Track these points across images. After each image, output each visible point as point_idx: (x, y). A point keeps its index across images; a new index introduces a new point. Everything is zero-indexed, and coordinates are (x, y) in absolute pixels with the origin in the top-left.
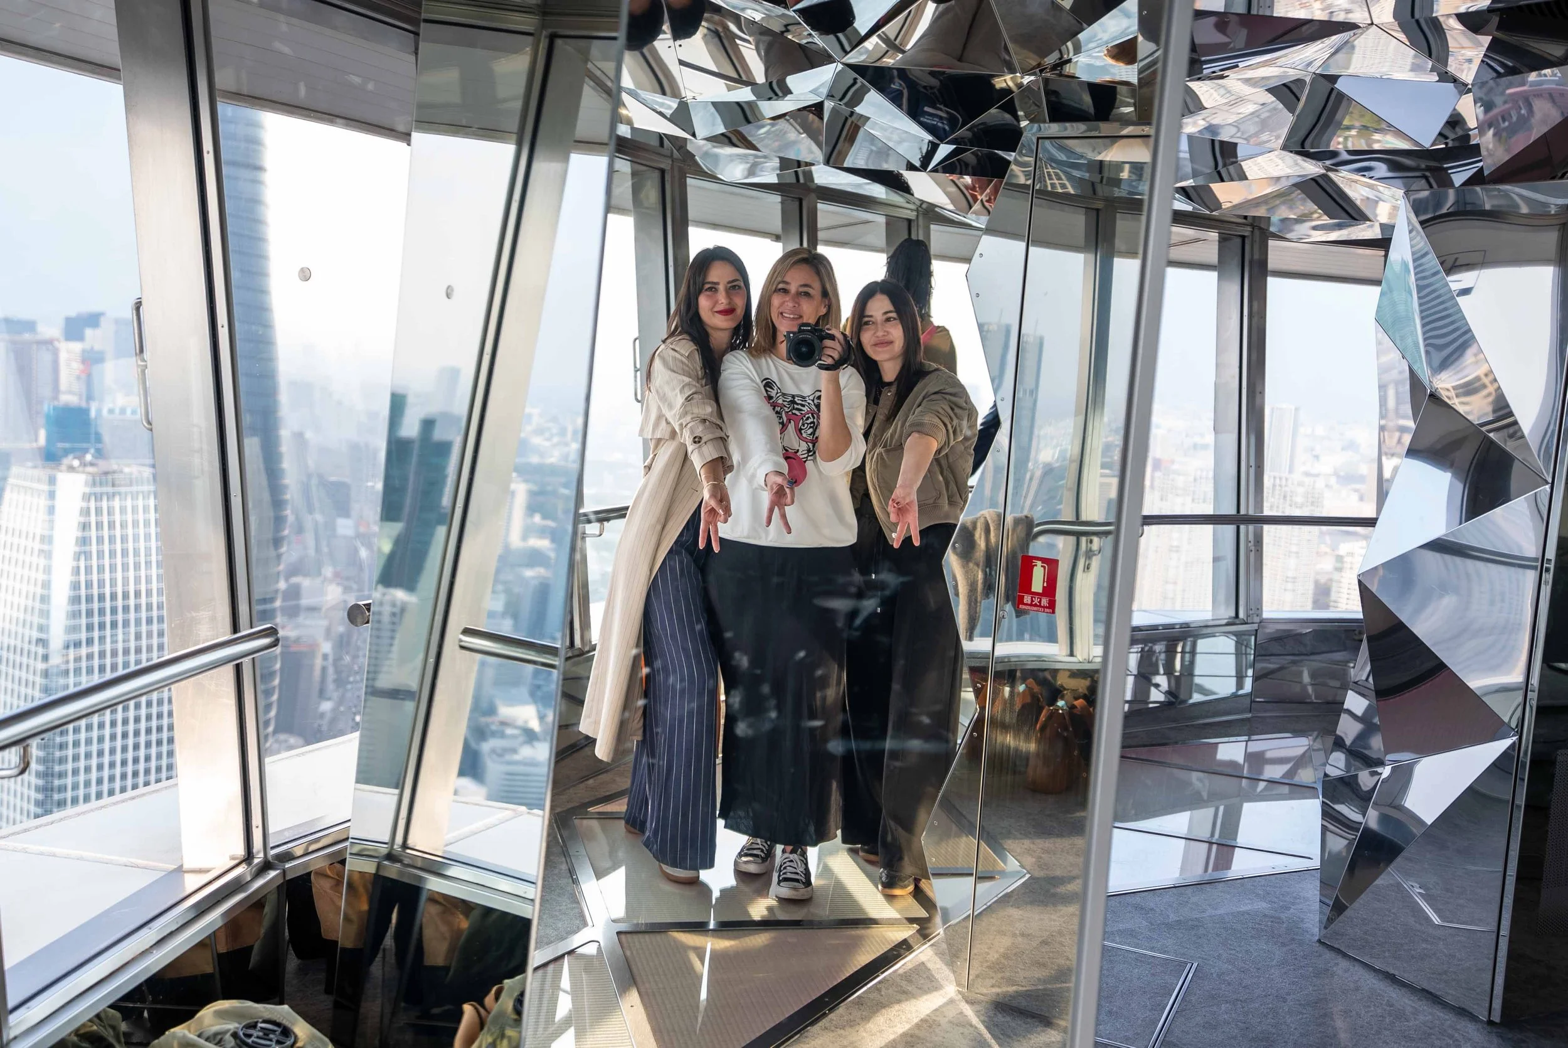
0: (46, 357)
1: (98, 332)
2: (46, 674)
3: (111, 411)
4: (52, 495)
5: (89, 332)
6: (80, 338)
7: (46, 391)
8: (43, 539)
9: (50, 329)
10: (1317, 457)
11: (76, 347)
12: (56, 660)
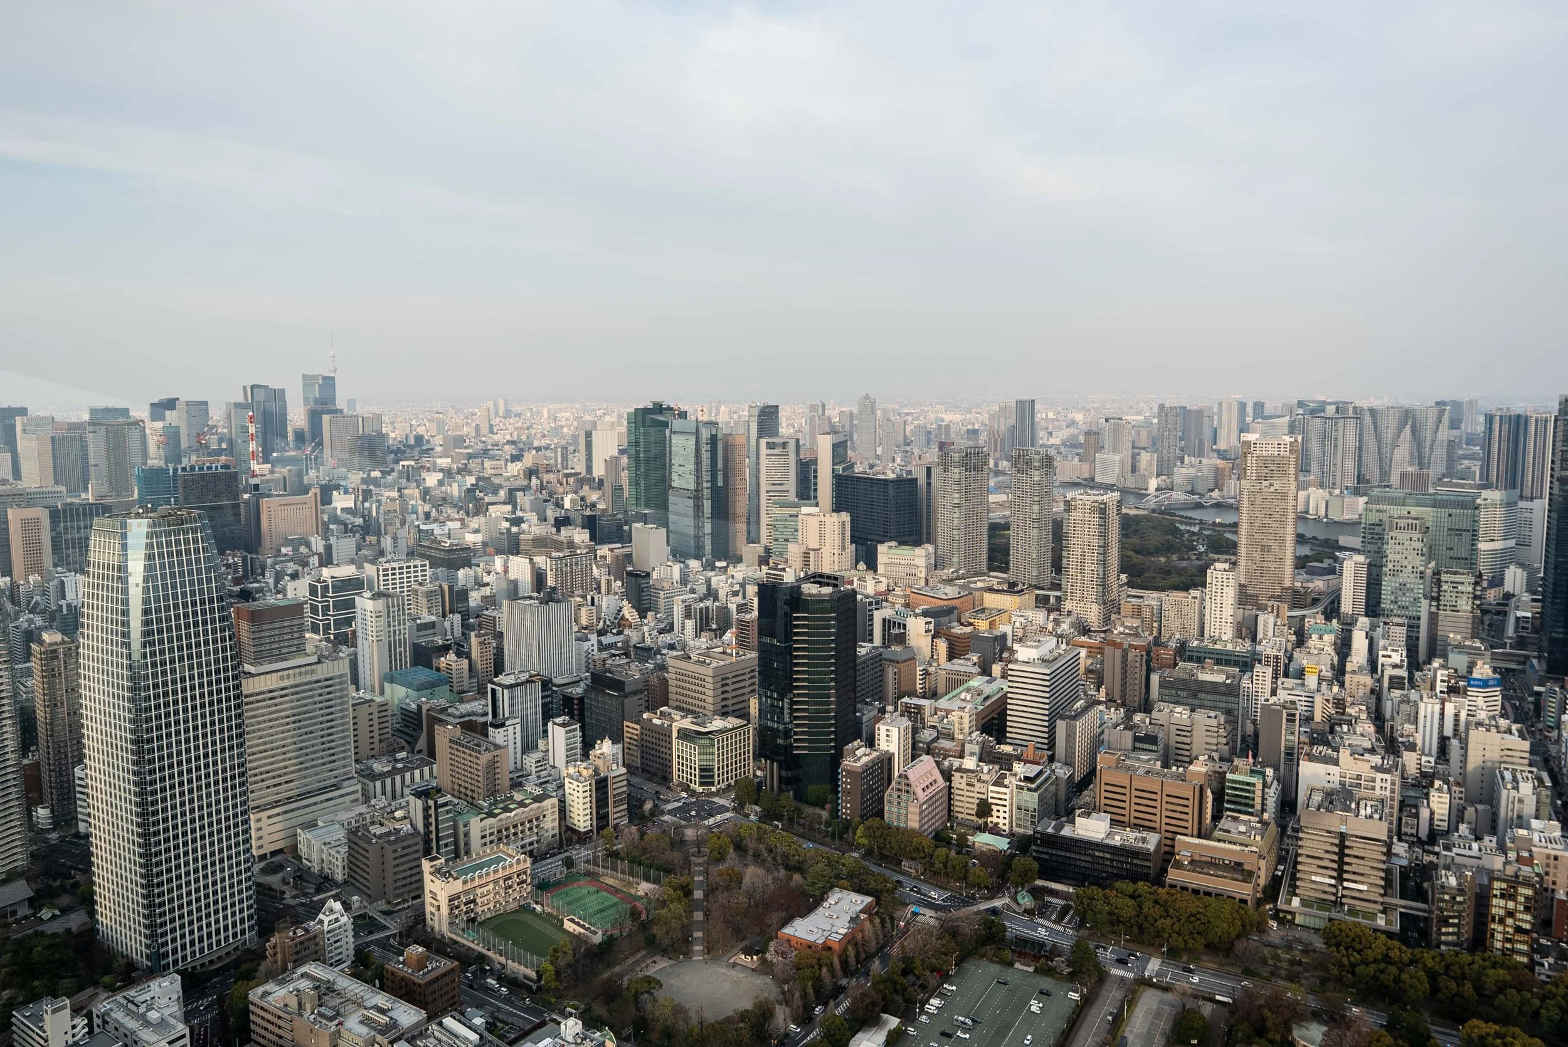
0: (135, 435)
1: (174, 412)
2: (130, 668)
3: (184, 469)
4: (124, 536)
5: (168, 413)
6: (162, 418)
7: (136, 459)
8: (120, 569)
9: (140, 412)
10: (1051, 434)
11: (159, 425)
12: (136, 656)
